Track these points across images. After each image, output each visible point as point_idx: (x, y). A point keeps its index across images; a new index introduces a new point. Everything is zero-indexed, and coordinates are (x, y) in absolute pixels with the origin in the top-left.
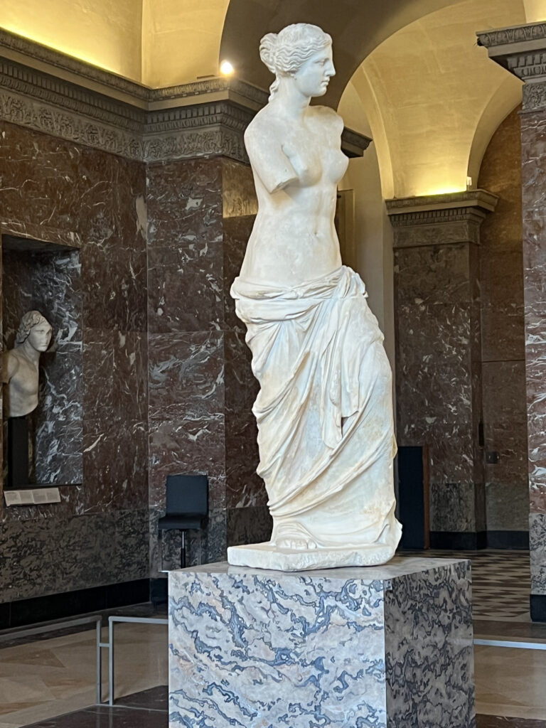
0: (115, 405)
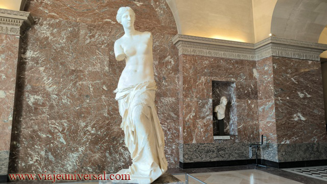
0: (248, 117)
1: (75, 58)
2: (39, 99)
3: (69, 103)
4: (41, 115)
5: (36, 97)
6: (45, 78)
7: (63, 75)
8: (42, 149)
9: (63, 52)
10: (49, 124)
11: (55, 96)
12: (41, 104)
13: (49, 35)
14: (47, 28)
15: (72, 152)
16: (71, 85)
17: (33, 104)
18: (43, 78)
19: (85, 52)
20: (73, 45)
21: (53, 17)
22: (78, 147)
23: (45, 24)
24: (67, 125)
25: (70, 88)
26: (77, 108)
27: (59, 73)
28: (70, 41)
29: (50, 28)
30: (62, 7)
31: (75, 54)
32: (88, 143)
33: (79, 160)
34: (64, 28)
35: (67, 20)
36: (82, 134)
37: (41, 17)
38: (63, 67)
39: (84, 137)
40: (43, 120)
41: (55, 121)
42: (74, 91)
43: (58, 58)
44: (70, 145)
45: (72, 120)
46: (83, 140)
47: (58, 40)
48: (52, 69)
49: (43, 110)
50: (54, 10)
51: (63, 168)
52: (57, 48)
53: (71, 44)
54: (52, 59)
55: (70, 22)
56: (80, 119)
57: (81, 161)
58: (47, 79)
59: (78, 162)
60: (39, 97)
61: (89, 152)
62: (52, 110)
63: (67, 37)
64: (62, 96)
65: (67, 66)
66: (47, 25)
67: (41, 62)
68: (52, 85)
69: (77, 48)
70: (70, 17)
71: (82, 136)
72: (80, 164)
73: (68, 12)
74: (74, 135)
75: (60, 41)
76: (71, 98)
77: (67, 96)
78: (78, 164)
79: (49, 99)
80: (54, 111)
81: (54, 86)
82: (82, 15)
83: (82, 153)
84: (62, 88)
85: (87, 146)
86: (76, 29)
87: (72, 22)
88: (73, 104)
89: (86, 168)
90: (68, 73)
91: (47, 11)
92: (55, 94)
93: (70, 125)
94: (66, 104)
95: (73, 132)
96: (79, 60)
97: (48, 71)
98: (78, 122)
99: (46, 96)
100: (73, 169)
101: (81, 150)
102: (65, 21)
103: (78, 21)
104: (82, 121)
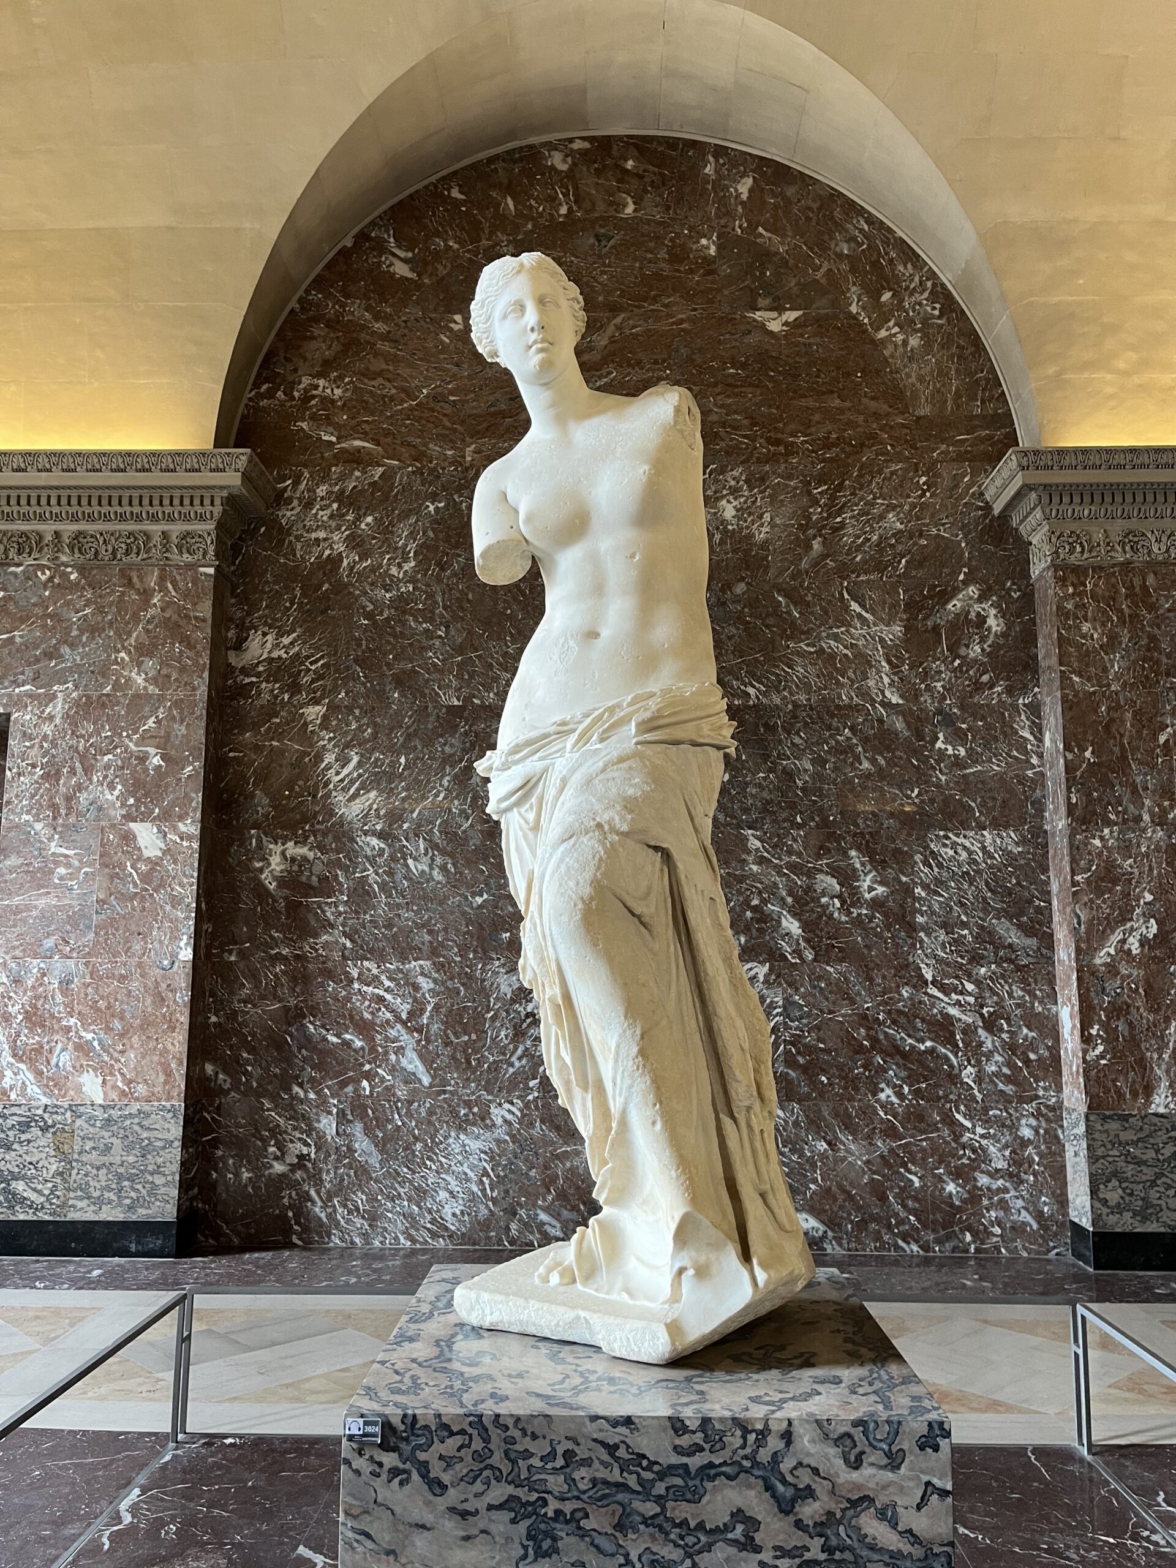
1: (460, 650)
2: (305, 859)
3: (437, 875)
4: (316, 935)
5: (292, 849)
6: (329, 758)
7: (409, 737)
8: (322, 1105)
9: (403, 623)
10: (351, 981)
11: (375, 842)
12: (314, 878)
13: (340, 547)
14: (331, 517)
15: (460, 1128)
16: (445, 783)
17: (282, 882)
18: (319, 758)
19: (509, 612)
20: (448, 585)
21: (356, 459)
22: (490, 1101)
23: (322, 498)
24: (432, 986)
25: (440, 798)
26: (477, 898)
27: (391, 730)
28: (438, 564)
29: (344, 515)
30: (396, 405)
31: (458, 630)
32: (538, 1081)
33: (492, 1170)
34: (405, 502)
35: (418, 465)
36: (506, 1036)
37: (306, 466)
38: (406, 697)
39: (516, 1048)
40: (324, 963)
41: (379, 967)
42: (460, 815)
43: (385, 654)
44: (448, 1088)
45: (455, 962)
46: (512, 1065)
47: (380, 566)
48: (357, 712)
49: (323, 912)
50: (359, 424)
51: (420, 1208)
52: (376, 608)
53: (439, 580)
54: (356, 661)
55: (435, 469)
56: (494, 956)
57: (506, 1176)
58: (337, 760)
59: (491, 1179)
60: (306, 849)
61: (542, 1130)
62: (365, 913)
63: (421, 546)
64: (405, 843)
65: (427, 691)
66: (334, 501)
67: (312, 682)
68: (363, 786)
69: (470, 596)
70: (434, 448)
71: (505, 1047)
72: (502, 1194)
73: (424, 422)
74: (466, 1038)
75: (388, 570)
76: (449, 849)
77: (431, 841)
78: (492, 1190)
79: (350, 860)
80: (372, 916)
81: (368, 791)
82: (487, 429)
83: (508, 1134)
84: (404, 800)
85: (530, 1097)
86: (462, 502)
87: (443, 469)
88: (456, 880)
89: (529, 1216)
90: (430, 726)
91: (332, 434)
92: (374, 833)
93: (447, 988)
94: (428, 881)
95: (461, 1023)
96: (479, 657)
97: (340, 721)
98: (483, 970)
99: (334, 845)
100: (469, 1214)
101: (503, 1117)
102: (410, 469)
103: (469, 459)
104: (504, 965)
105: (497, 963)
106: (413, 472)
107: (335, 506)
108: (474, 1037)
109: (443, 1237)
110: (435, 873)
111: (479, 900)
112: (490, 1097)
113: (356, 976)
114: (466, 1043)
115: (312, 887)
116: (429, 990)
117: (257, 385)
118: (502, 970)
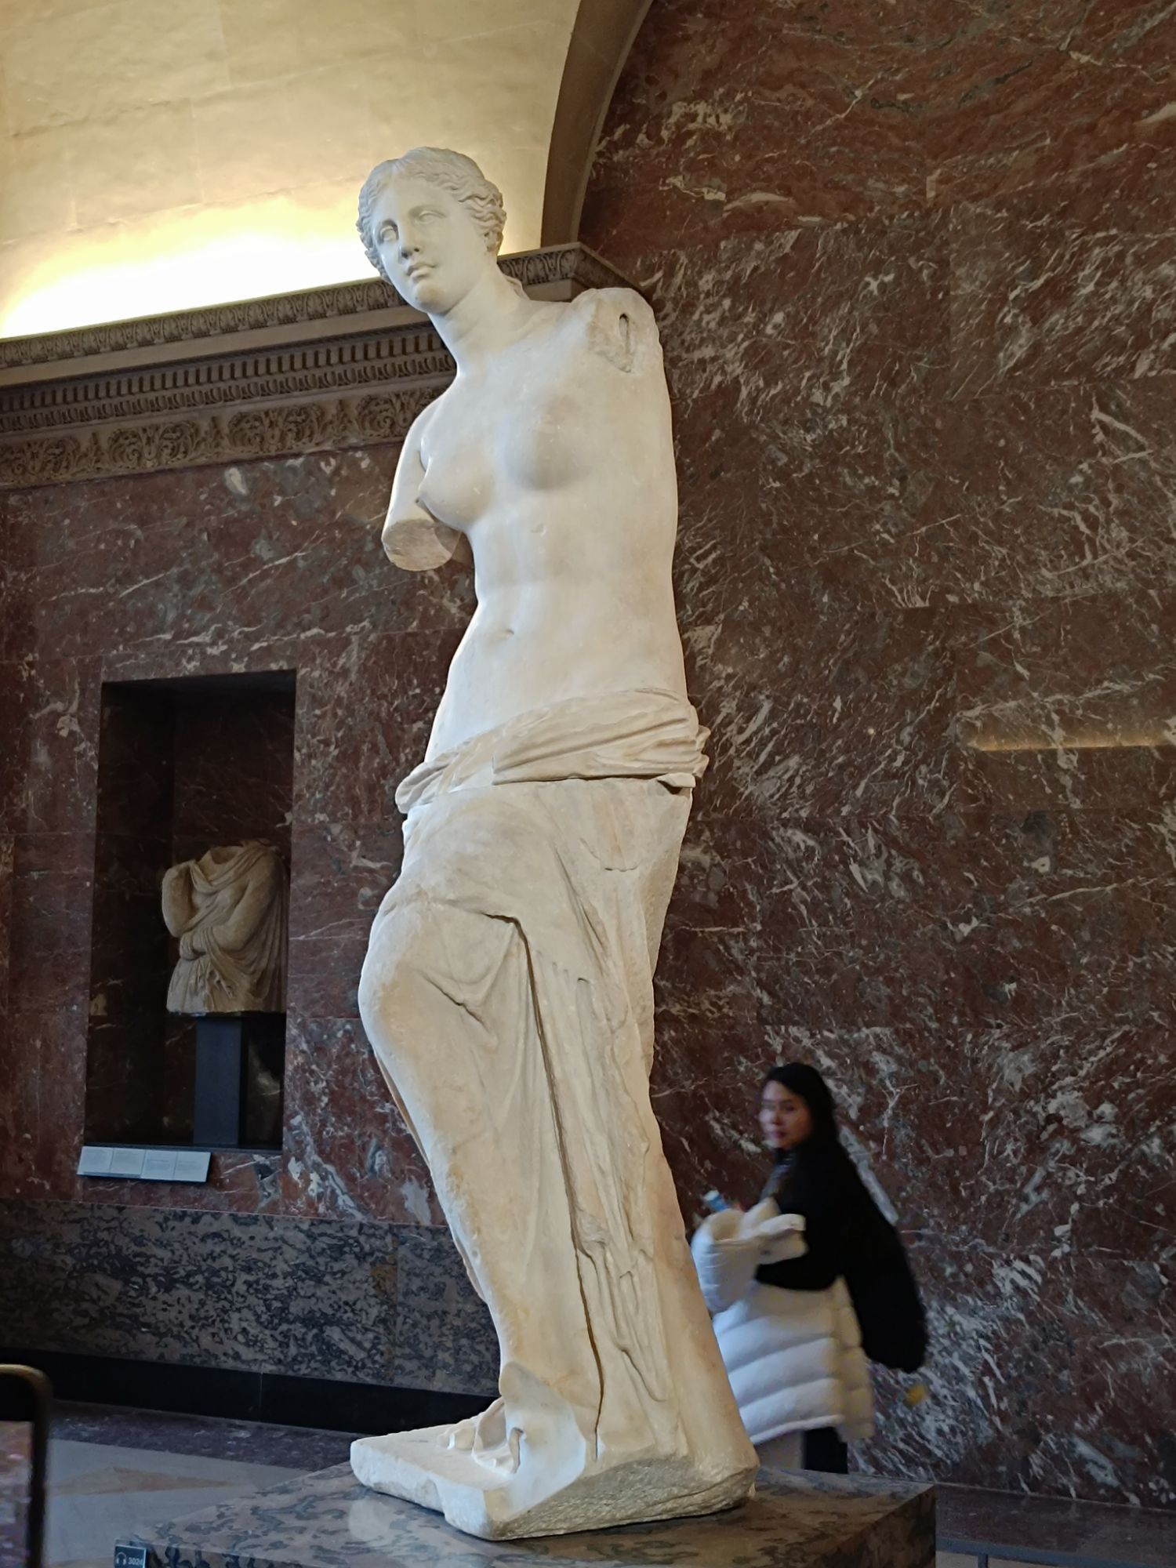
1: (924, 515)
3: (897, 889)
4: (719, 985)
7: (847, 667)
9: (833, 480)
11: (799, 837)
12: (713, 897)
13: (736, 369)
14: (722, 322)
15: (947, 1298)
16: (905, 736)
19: (1002, 443)
20: (902, 410)
21: (756, 223)
22: (991, 1256)
23: (708, 294)
24: (894, 1067)
25: (898, 763)
26: (962, 926)
27: (820, 655)
28: (885, 377)
29: (740, 316)
30: (814, 125)
31: (920, 483)
32: (1067, 1227)
33: (999, 1366)
34: (833, 282)
35: (852, 218)
36: (1015, 1152)
37: (681, 245)
38: (840, 600)
39: (1031, 1173)
40: (731, 1028)
41: (813, 1036)
42: (930, 790)
43: (807, 534)
44: (925, 1231)
45: (930, 1031)
46: (1026, 1199)
47: (797, 391)
48: (767, 631)
49: (728, 948)
50: (759, 166)
51: (888, 1417)
52: (791, 462)
53: (888, 401)
54: (763, 549)
55: (878, 220)
56: (992, 1022)
57: (1020, 1376)
58: (739, 710)
59: (997, 1382)
60: (699, 850)
61: (1077, 1306)
62: (789, 950)
63: (858, 351)
64: (845, 838)
65: (873, 588)
66: (724, 296)
67: (701, 589)
68: (778, 750)
69: (939, 424)
70: (875, 186)
71: (1014, 1169)
72: (1016, 1407)
73: (858, 145)
74: (950, 1153)
75: (809, 396)
76: (914, 846)
77: (885, 834)
78: (999, 1398)
79: (763, 867)
80: (798, 954)
81: (787, 757)
82: (960, 140)
83: (1022, 1310)
84: (841, 767)
85: (1057, 1253)
86: (921, 269)
87: (891, 218)
88: (927, 896)
89: (1060, 1446)
90: (878, 646)
91: (719, 189)
92: (797, 823)
93: (919, 1071)
94: (882, 899)
95: (942, 1128)
96: (955, 524)
97: (742, 646)
98: (975, 1044)
99: (738, 844)
100: (963, 1434)
101: (1013, 1281)
102: (838, 226)
103: (931, 194)
104: (1007, 1037)
105: (997, 1033)
106: (844, 231)
107: (727, 303)
108: (963, 1151)
109: (924, 1465)
110: (894, 885)
111: (965, 929)
112: (991, 1250)
113: (779, 1049)
114: (951, 1160)
115: (708, 910)
116: (891, 1075)
117: (608, 130)
118: (1008, 1045)
